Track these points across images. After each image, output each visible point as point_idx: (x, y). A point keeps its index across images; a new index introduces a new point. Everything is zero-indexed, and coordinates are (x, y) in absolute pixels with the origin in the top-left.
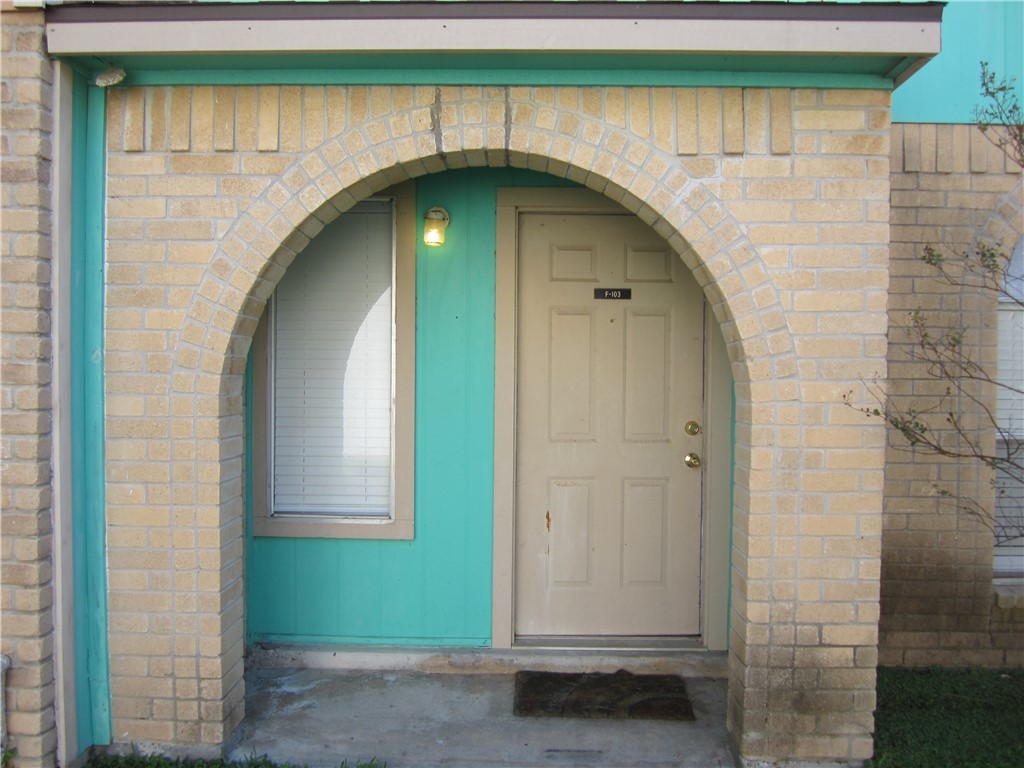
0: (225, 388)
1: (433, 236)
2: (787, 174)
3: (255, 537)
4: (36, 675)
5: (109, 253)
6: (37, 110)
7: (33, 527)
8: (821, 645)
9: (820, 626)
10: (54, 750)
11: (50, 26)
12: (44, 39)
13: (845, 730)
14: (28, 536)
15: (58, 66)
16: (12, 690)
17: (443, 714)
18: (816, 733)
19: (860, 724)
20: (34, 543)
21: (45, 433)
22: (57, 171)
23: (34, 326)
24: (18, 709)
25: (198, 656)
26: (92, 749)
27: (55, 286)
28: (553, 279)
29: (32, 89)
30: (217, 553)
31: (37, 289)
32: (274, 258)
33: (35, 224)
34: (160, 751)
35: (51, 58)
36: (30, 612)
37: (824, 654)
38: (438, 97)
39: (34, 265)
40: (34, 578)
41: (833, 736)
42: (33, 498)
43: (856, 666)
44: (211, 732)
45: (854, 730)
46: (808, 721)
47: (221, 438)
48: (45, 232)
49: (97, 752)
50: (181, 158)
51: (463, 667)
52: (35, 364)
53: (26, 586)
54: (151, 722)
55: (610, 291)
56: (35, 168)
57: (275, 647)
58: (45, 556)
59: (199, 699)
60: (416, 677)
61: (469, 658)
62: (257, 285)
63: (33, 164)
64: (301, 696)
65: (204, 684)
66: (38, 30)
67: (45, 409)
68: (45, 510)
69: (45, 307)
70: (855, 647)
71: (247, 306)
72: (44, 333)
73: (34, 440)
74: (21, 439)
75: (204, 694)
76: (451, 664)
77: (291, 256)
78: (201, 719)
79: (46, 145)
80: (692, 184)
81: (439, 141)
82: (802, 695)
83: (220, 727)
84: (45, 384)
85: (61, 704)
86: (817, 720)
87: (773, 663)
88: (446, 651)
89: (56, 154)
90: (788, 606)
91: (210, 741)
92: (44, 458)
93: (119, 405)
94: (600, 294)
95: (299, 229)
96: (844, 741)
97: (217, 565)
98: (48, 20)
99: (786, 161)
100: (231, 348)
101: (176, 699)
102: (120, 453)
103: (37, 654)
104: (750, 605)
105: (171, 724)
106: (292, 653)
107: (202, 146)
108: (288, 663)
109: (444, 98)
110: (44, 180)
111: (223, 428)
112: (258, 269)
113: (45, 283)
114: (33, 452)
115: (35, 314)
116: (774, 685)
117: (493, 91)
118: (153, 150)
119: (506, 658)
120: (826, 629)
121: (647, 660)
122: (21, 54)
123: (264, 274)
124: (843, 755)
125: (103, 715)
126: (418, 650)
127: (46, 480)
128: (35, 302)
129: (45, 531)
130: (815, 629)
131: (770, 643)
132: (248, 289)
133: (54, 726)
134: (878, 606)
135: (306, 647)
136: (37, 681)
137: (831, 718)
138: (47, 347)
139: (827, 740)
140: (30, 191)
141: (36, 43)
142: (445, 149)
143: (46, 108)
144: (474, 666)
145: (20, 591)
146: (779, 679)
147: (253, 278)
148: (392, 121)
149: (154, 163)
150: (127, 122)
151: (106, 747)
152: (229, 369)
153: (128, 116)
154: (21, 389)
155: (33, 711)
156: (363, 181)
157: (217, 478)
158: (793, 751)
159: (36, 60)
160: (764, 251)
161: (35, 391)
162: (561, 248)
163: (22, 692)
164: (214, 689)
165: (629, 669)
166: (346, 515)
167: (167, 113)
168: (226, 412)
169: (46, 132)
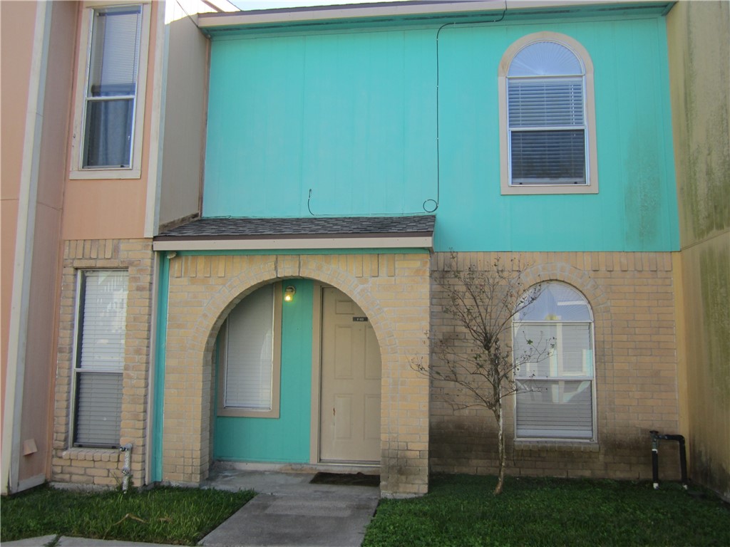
0: (205, 356)
1: (288, 298)
2: (393, 283)
3: (218, 417)
4: (140, 450)
5: (168, 311)
6: (149, 269)
7: (142, 401)
8: (407, 450)
9: (407, 443)
10: (144, 477)
11: (154, 242)
12: (153, 246)
13: (417, 482)
14: (140, 404)
15: (156, 253)
16: (133, 455)
17: (282, 482)
18: (406, 483)
19: (422, 480)
20: (142, 407)
21: (147, 371)
22: (154, 287)
23: (146, 336)
24: (134, 462)
25: (192, 450)
26: (155, 483)
27: (152, 323)
28: (337, 314)
29: (148, 262)
30: (200, 414)
31: (147, 325)
32: (222, 312)
33: (147, 304)
34: (178, 484)
35: (154, 251)
36: (139, 429)
37: (408, 453)
38: (277, 259)
39: (147, 317)
40: (142, 418)
41: (413, 484)
42: (142, 391)
43: (420, 458)
44: (196, 478)
45: (420, 482)
46: (403, 478)
47: (203, 374)
48: (150, 307)
49: (157, 484)
50: (193, 280)
51: (296, 470)
52: (145, 348)
53: (139, 421)
54: (175, 474)
55: (359, 318)
56: (148, 287)
57: (223, 461)
58: (145, 411)
59: (192, 466)
60: (277, 473)
61: (299, 467)
62: (217, 321)
63: (147, 285)
64: (231, 476)
65: (194, 460)
66: (151, 244)
67: (147, 363)
68: (146, 396)
69: (149, 330)
70: (420, 451)
71: (213, 329)
72: (149, 339)
73: (144, 373)
74: (139, 372)
75: (194, 464)
76: (292, 469)
77: (229, 310)
78: (192, 473)
79: (152, 279)
80: (361, 287)
81: (277, 273)
82: (401, 468)
83: (199, 476)
84: (148, 355)
85: (147, 462)
86: (407, 478)
87: (390, 456)
88: (290, 464)
89: (154, 282)
90: (395, 435)
91: (195, 481)
92: (146, 379)
93: (169, 362)
94: (355, 319)
95: (231, 302)
96: (417, 486)
97: (200, 418)
98: (154, 240)
99: (393, 278)
100: (208, 343)
101: (184, 466)
102: (170, 378)
103: (141, 443)
104: (382, 435)
105: (182, 475)
106: (230, 463)
107: (200, 275)
108: (228, 467)
109: (279, 259)
110: (150, 290)
111: (204, 370)
112: (217, 316)
113: (149, 323)
114: (143, 377)
115: (146, 333)
116: (391, 464)
117: (295, 256)
118: (184, 277)
119: (313, 467)
120: (409, 444)
121: (370, 469)
122: (145, 251)
123: (219, 317)
124: (416, 491)
125: (159, 470)
126: (280, 463)
127: (146, 386)
128: (146, 329)
129: (145, 403)
130: (405, 444)
131: (388, 449)
132: (213, 323)
133: (144, 469)
134: (428, 436)
135: (235, 461)
136: (141, 452)
137: (412, 477)
138: (149, 343)
139: (410, 485)
140: (146, 294)
141: (150, 248)
142: (279, 276)
143: (152, 267)
144: (301, 470)
145: (137, 422)
146: (393, 462)
147: (215, 319)
148: (262, 266)
149: (184, 281)
150: (176, 267)
151: (160, 482)
152: (207, 350)
153: (176, 266)
154: (141, 356)
155: (139, 462)
156: (252, 287)
157: (201, 387)
158: (398, 489)
159: (150, 252)
160: (385, 309)
161: (145, 357)
162: (340, 301)
163: (136, 456)
164: (197, 462)
165: (363, 473)
166: (253, 408)
167: (189, 264)
168: (205, 364)
169: (151, 275)
